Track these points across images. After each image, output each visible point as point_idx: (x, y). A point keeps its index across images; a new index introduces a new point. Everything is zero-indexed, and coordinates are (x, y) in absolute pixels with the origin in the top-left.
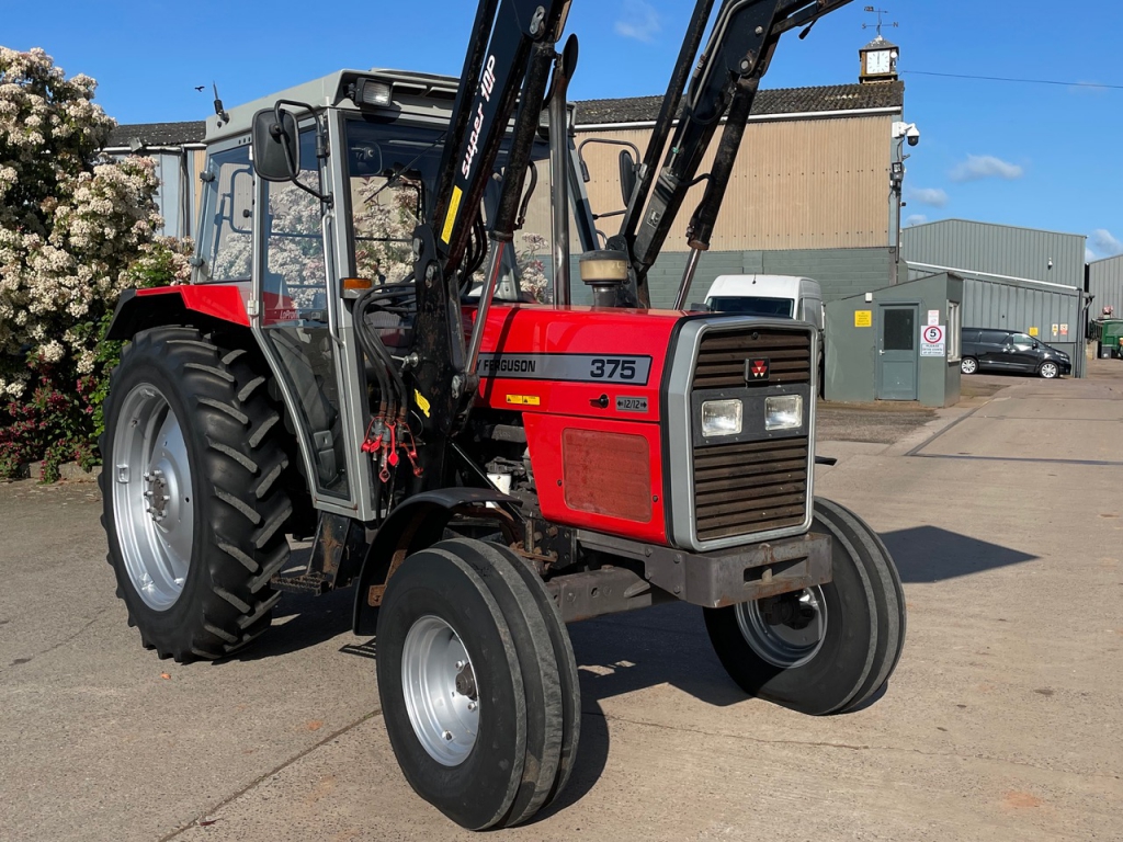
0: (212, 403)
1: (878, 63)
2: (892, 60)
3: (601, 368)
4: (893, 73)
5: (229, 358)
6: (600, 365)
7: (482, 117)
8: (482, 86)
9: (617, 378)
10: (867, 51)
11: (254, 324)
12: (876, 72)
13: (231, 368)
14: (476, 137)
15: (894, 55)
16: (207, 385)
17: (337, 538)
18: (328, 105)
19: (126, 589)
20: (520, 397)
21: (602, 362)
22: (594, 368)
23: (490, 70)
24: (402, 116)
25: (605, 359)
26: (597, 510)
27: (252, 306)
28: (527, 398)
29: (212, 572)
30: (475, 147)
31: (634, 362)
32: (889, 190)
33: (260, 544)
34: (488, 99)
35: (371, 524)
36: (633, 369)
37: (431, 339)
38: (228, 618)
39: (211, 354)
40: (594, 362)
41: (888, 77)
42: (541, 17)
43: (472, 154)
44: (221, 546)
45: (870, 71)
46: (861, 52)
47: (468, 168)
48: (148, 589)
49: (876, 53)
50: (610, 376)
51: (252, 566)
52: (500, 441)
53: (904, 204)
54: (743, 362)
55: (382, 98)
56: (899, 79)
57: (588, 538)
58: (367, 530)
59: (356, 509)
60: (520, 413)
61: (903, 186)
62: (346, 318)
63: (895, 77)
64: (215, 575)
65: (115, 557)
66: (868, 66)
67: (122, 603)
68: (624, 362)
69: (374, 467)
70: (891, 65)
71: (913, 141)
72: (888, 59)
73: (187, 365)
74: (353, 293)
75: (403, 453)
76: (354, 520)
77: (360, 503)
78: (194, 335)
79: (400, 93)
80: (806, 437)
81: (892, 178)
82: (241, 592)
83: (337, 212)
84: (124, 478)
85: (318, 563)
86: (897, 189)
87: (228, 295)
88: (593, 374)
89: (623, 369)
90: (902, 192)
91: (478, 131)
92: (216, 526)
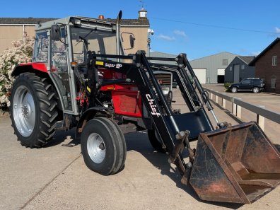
0: (40, 90)
1: (143, 15)
4: (146, 17)
5: (43, 80)
10: (140, 12)
11: (49, 72)
13: (43, 82)
15: (146, 13)
16: (38, 86)
17: (69, 119)
18: (67, 24)
19: (17, 132)
24: (82, 27)
27: (48, 68)
29: (40, 127)
32: (147, 45)
33: (51, 121)
35: (77, 116)
37: (91, 76)
38: (43, 138)
39: (39, 79)
44: (43, 122)
45: (141, 16)
48: (22, 132)
49: (142, 12)
51: (49, 126)
55: (79, 23)
57: (126, 118)
61: (150, 44)
62: (72, 71)
65: (14, 125)
67: (16, 136)
69: (78, 103)
70: (146, 15)
71: (152, 34)
74: (74, 65)
75: (85, 100)
76: (73, 115)
77: (75, 111)
78: (34, 74)
79: (82, 21)
81: (148, 42)
82: (47, 132)
83: (69, 48)
84: (16, 107)
85: (64, 125)
87: (42, 65)
92: (41, 118)
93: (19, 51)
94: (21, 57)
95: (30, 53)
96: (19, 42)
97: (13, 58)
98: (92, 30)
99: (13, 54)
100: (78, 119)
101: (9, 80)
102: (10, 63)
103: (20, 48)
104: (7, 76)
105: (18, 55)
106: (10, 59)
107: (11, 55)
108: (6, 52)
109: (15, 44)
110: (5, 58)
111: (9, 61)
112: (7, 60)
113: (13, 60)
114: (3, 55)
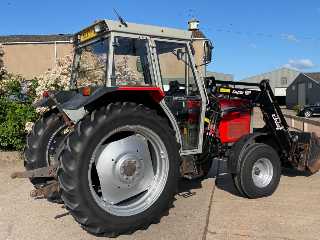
1: (194, 26)
2: (197, 25)
4: (198, 29)
10: (190, 22)
12: (193, 28)
15: (198, 23)
32: (203, 61)
41: (196, 30)
45: (192, 28)
46: (189, 22)
49: (193, 23)
56: (199, 30)
63: (198, 30)
66: (191, 26)
70: (197, 26)
72: (196, 25)
93: (65, 71)
96: (64, 59)
97: (58, 80)
99: (58, 75)
103: (66, 66)
105: (65, 77)
106: (53, 83)
107: (55, 76)
108: (48, 73)
109: (59, 62)
110: (46, 81)
111: (52, 85)
112: (49, 84)
113: (58, 84)
114: (45, 78)
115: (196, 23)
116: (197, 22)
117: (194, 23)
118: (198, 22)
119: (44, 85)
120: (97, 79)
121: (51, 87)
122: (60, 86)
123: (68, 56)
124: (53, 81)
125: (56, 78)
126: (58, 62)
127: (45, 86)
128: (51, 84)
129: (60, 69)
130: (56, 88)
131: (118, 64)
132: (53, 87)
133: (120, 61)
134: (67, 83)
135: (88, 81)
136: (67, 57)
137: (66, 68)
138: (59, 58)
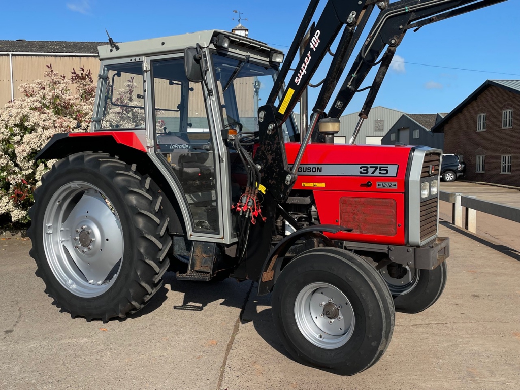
0: (136, 190)
3: (367, 170)
6: (366, 168)
7: (310, 58)
8: (311, 44)
9: (377, 173)
10: (235, 30)
14: (306, 67)
15: (247, 33)
16: (128, 181)
17: (205, 253)
18: (206, 46)
20: (312, 184)
21: (367, 167)
22: (362, 170)
23: (317, 37)
24: (229, 53)
25: (369, 166)
26: (361, 232)
27: (150, 142)
28: (317, 184)
29: (139, 274)
30: (304, 71)
31: (387, 167)
32: (254, 93)
33: (161, 259)
34: (315, 49)
36: (387, 171)
37: (270, 158)
39: (124, 166)
40: (361, 168)
42: (354, 16)
43: (302, 74)
44: (147, 261)
47: (299, 80)
48: (72, 287)
49: (239, 31)
50: (373, 173)
51: (157, 269)
52: (291, 204)
53: (260, 99)
54: (429, 167)
57: (351, 245)
58: (226, 248)
59: (223, 238)
60: (312, 190)
61: (260, 91)
64: (141, 275)
68: (381, 167)
72: (244, 35)
73: (118, 172)
77: (226, 235)
78: (108, 156)
79: (232, 43)
80: (437, 197)
81: (255, 87)
82: (150, 283)
83: (214, 97)
84: (50, 231)
86: (257, 92)
88: (361, 172)
89: (380, 170)
90: (259, 94)
91: (307, 64)
92: (142, 251)
93: (38, 105)
94: (43, 116)
95: (62, 109)
96: (34, 86)
97: (25, 118)
98: (240, 61)
99: (26, 110)
100: (231, 252)
101: (17, 165)
102: (17, 130)
103: (38, 97)
104: (13, 156)
105: (37, 113)
106: (18, 121)
107: (21, 112)
108: (8, 107)
109: (25, 91)
110: (6, 120)
111: (15, 125)
112: (11, 123)
113: (26, 124)
114: (4, 114)
115: (244, 32)
116: (245, 30)
117: (241, 31)
118: (247, 30)
119: (2, 124)
120: (86, 117)
121: (14, 129)
122: (29, 127)
123: (40, 81)
124: (18, 119)
125: (22, 115)
126: (23, 90)
127: (5, 126)
128: (14, 123)
129: (29, 101)
130: (21, 130)
131: (120, 94)
132: (16, 128)
133: (122, 90)
134: (40, 122)
135: (72, 120)
136: (38, 83)
137: (38, 100)
138: (25, 84)
